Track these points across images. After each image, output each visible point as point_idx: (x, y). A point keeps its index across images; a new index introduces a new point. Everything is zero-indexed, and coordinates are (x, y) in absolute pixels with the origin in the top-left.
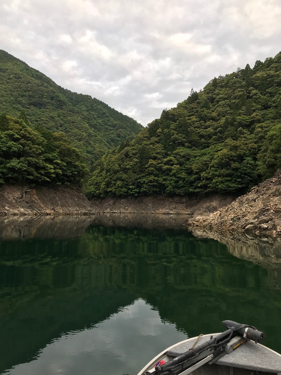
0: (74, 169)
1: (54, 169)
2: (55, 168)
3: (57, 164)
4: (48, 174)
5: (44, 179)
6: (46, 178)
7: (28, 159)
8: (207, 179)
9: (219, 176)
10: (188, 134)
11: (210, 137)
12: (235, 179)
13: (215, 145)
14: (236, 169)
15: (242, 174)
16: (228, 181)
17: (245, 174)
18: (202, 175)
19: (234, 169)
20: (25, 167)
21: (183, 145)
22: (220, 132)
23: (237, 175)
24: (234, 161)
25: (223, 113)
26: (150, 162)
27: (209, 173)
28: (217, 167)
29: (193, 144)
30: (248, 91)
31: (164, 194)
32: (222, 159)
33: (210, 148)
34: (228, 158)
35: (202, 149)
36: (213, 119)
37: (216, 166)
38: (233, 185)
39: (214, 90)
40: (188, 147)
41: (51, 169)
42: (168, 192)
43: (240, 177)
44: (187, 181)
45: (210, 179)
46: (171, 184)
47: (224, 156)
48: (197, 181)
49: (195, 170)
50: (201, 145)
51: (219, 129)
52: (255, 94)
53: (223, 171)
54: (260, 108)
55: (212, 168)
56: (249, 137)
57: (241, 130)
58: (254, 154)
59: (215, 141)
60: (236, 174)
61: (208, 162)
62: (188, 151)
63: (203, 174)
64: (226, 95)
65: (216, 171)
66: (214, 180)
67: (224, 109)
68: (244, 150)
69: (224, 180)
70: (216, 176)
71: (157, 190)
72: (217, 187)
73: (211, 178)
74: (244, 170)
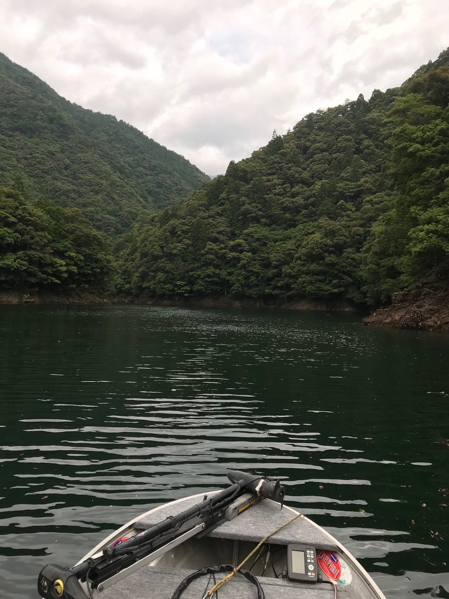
0: (94, 265)
1: (65, 266)
2: (67, 265)
3: (70, 258)
4: (57, 274)
5: (52, 280)
6: (54, 279)
7: (29, 253)
8: (291, 277)
9: (307, 274)
10: (266, 204)
11: (297, 210)
12: (330, 279)
13: (304, 224)
14: (332, 265)
15: (340, 272)
16: (320, 281)
17: (344, 273)
18: (283, 270)
19: (328, 265)
20: (24, 265)
21: (258, 221)
22: (313, 204)
23: (333, 273)
24: (330, 253)
25: (320, 174)
26: (208, 247)
27: (294, 267)
28: (304, 260)
29: (273, 221)
30: (358, 141)
31: (229, 295)
32: (313, 249)
33: (297, 228)
34: (321, 248)
35: (286, 229)
36: (304, 182)
37: (303, 258)
38: (328, 287)
39: (309, 134)
40: (265, 225)
41: (61, 266)
42: (234, 292)
43: (336, 276)
44: (262, 278)
45: (295, 277)
46: (238, 280)
47: (315, 244)
48: (276, 278)
49: (274, 262)
50: (285, 223)
51: (312, 199)
52: (367, 147)
53: (313, 267)
54: (374, 169)
55: (299, 262)
56: (353, 216)
57: (342, 205)
58: (358, 243)
59: (305, 217)
60: (331, 271)
61: (293, 252)
62: (265, 231)
63: (285, 269)
64: (325, 143)
65: (303, 265)
66: (300, 279)
67: (320, 168)
68: (345, 236)
69: (313, 280)
70: (303, 273)
71: (218, 288)
72: (304, 289)
73: (296, 275)
74: (343, 267)
